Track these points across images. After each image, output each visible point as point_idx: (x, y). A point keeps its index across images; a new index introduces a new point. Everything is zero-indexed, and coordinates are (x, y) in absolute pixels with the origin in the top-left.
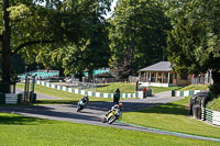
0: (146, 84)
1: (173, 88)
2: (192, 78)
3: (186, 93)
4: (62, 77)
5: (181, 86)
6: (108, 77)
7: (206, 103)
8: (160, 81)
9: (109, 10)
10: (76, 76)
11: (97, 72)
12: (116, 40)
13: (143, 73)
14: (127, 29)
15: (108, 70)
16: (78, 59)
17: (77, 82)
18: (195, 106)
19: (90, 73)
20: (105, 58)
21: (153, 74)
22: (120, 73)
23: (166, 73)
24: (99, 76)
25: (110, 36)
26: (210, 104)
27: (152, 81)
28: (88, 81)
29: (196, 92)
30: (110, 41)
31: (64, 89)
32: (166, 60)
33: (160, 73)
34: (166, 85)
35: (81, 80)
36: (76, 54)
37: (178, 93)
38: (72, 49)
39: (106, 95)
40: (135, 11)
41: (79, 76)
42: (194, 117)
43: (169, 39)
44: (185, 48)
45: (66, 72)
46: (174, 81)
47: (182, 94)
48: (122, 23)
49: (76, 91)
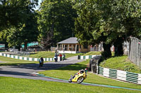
0: (62, 52)
1: (79, 54)
2: (90, 47)
3: (87, 57)
4: (7, 48)
5: (84, 52)
6: (38, 48)
7: (99, 63)
8: (71, 50)
9: (37, 5)
10: (16, 48)
11: (30, 45)
12: (42, 24)
13: (59, 44)
14: (49, 17)
15: (37, 43)
16: (17, 36)
17: (17, 51)
18: (92, 65)
19: (26, 45)
20: (35, 35)
21: (66, 45)
22: (45, 45)
23: (74, 45)
24: (32, 48)
25: (38, 21)
26: (102, 63)
27: (66, 50)
28: (24, 50)
29: (93, 56)
30: (38, 25)
31: (8, 56)
32: (74, 36)
33: (71, 45)
34: (74, 52)
35: (19, 50)
36: (16, 34)
37: (82, 57)
38: (13, 30)
39: (36, 60)
40: (54, 5)
41: (18, 48)
42: (92, 72)
43: (76, 23)
44: (86, 28)
45: (9, 45)
46: (80, 49)
47: (84, 58)
48: (45, 13)
49: (16, 57)
